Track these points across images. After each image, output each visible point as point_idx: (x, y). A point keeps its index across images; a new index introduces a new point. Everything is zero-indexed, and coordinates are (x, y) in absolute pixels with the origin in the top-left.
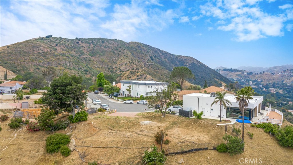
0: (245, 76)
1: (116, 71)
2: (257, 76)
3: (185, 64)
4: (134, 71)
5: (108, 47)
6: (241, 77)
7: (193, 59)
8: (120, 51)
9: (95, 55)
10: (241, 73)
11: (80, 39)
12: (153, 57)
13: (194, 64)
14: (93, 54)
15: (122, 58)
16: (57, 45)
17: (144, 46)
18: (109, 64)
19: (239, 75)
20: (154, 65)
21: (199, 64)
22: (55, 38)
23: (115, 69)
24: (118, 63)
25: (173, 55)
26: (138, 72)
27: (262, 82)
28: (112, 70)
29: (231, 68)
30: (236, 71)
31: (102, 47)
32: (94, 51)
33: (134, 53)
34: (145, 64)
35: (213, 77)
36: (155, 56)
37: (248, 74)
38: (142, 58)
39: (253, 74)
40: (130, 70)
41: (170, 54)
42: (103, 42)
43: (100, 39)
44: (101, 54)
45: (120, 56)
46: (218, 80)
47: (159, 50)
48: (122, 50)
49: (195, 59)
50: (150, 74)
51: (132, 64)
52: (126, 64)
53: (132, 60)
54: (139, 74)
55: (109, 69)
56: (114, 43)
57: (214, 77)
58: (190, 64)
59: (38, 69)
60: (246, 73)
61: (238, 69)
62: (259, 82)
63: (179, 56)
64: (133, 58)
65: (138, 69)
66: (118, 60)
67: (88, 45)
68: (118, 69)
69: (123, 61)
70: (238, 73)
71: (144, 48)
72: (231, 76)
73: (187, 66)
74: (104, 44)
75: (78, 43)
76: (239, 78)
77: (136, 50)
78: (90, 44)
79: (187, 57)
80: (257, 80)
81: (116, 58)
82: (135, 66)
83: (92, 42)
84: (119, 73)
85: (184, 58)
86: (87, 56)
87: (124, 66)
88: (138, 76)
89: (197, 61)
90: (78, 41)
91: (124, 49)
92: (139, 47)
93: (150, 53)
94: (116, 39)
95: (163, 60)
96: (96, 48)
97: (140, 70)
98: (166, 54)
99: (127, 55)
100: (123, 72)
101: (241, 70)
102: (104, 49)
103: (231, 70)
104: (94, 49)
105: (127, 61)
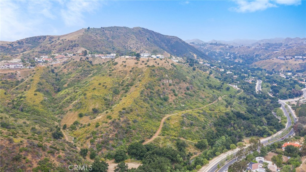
0: (227, 49)
1: (128, 48)
2: (236, 49)
3: (171, 42)
4: (138, 48)
5: (121, 33)
6: (223, 50)
7: (177, 38)
8: (129, 35)
9: (114, 39)
10: (224, 46)
11: (104, 28)
12: (149, 38)
13: (177, 42)
14: (113, 37)
15: (130, 40)
16: (96, 34)
17: (143, 30)
18: (123, 44)
19: (221, 48)
20: (150, 44)
21: (181, 42)
22: (91, 29)
23: (127, 47)
24: (128, 43)
25: (163, 35)
26: (140, 49)
27: (238, 54)
28: (125, 47)
29: (217, 43)
30: (221, 44)
31: (118, 33)
32: (114, 36)
33: (137, 36)
34: (144, 44)
35: (188, 51)
36: (151, 37)
37: (229, 47)
38: (142, 40)
39: (234, 48)
40: (136, 48)
41: (161, 35)
42: (118, 30)
43: (115, 27)
44: (118, 38)
45: (129, 39)
46: (192, 53)
47: (153, 31)
48: (130, 35)
49: (179, 38)
50: (147, 50)
51: (137, 44)
52: (133, 44)
53: (137, 42)
54: (141, 50)
55: (124, 47)
56: (125, 30)
57: (190, 51)
58: (174, 42)
59: (95, 48)
60: (227, 47)
61: (222, 43)
62: (236, 54)
63: (167, 36)
64: (137, 40)
65: (141, 47)
66: (128, 41)
67: (109, 32)
68: (129, 47)
69: (131, 42)
70: (221, 47)
71: (143, 32)
72: (215, 49)
73: (173, 44)
74: (118, 31)
75: (103, 31)
76: (222, 51)
77: (138, 34)
78: (110, 31)
79: (173, 36)
80: (235, 52)
81: (127, 40)
82: (139, 45)
83: (111, 30)
84: (130, 49)
85: (171, 38)
86: (111, 40)
87: (132, 45)
88: (140, 51)
89: (180, 40)
90: (103, 30)
91: (131, 34)
92: (140, 31)
93: (147, 36)
94: (125, 27)
95: (156, 40)
96: (114, 34)
97: (142, 48)
98: (158, 35)
99: (133, 38)
100: (132, 48)
101: (224, 44)
102: (119, 35)
103: (216, 44)
104: (113, 35)
105: (134, 42)
